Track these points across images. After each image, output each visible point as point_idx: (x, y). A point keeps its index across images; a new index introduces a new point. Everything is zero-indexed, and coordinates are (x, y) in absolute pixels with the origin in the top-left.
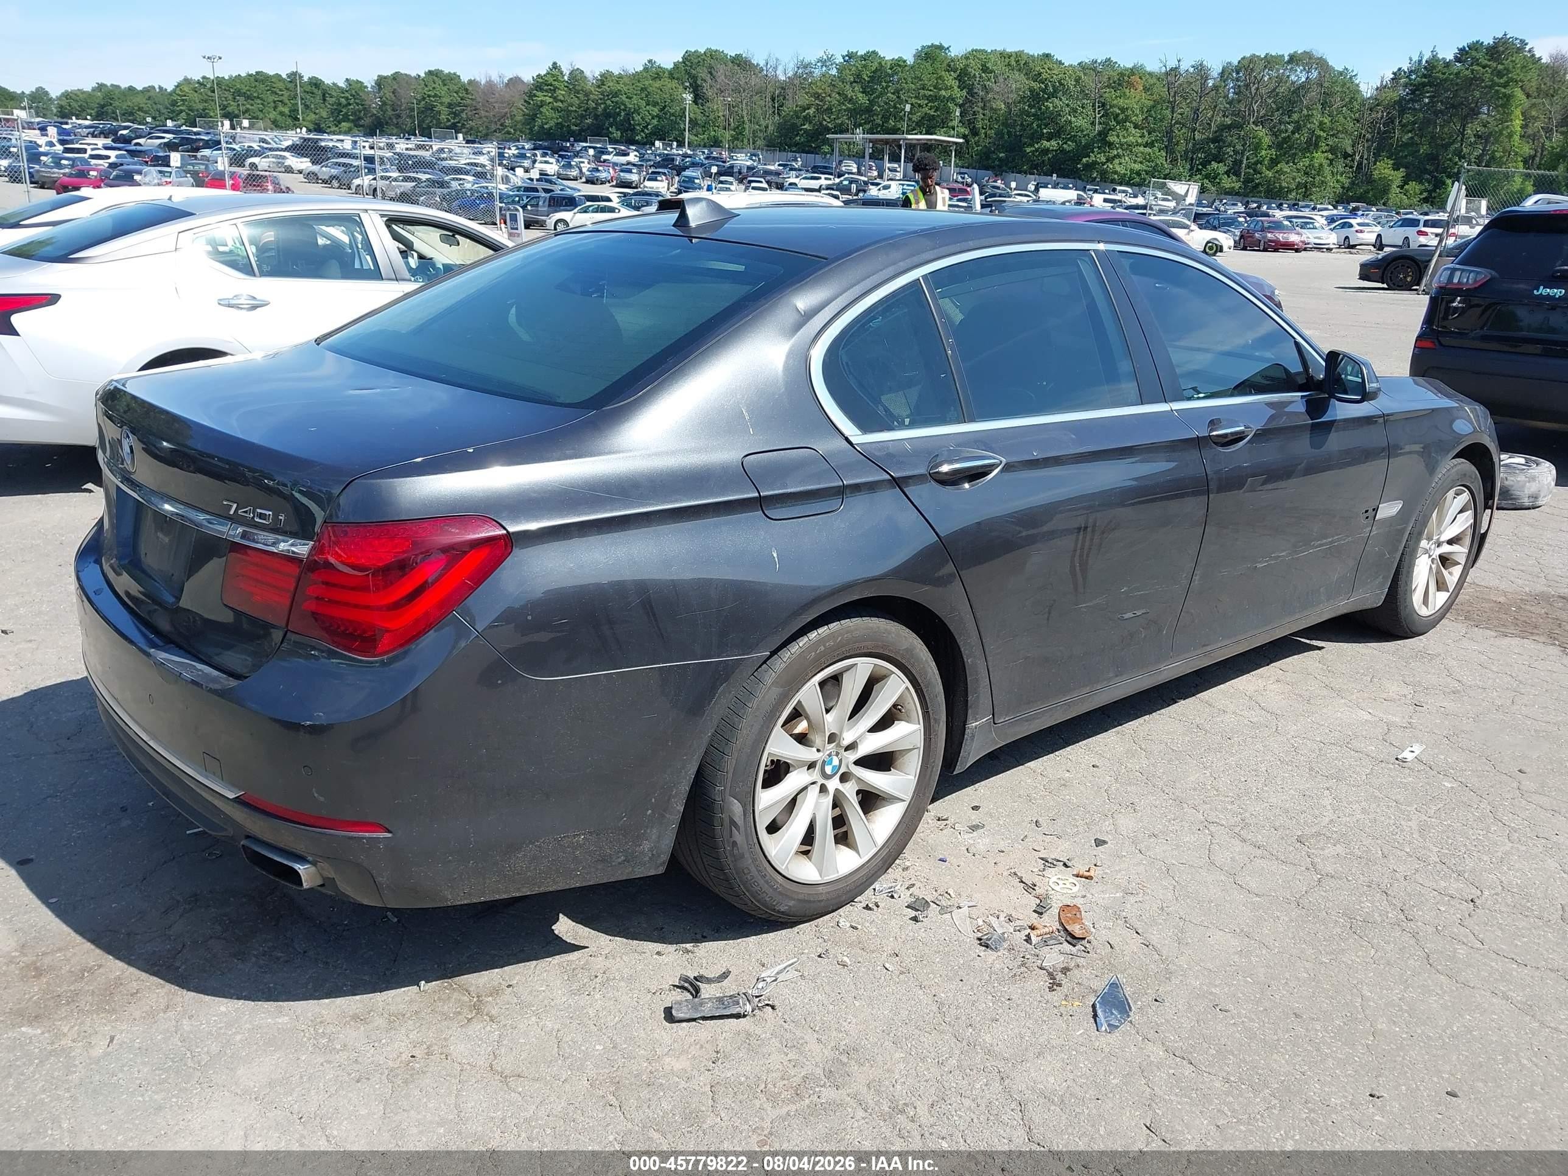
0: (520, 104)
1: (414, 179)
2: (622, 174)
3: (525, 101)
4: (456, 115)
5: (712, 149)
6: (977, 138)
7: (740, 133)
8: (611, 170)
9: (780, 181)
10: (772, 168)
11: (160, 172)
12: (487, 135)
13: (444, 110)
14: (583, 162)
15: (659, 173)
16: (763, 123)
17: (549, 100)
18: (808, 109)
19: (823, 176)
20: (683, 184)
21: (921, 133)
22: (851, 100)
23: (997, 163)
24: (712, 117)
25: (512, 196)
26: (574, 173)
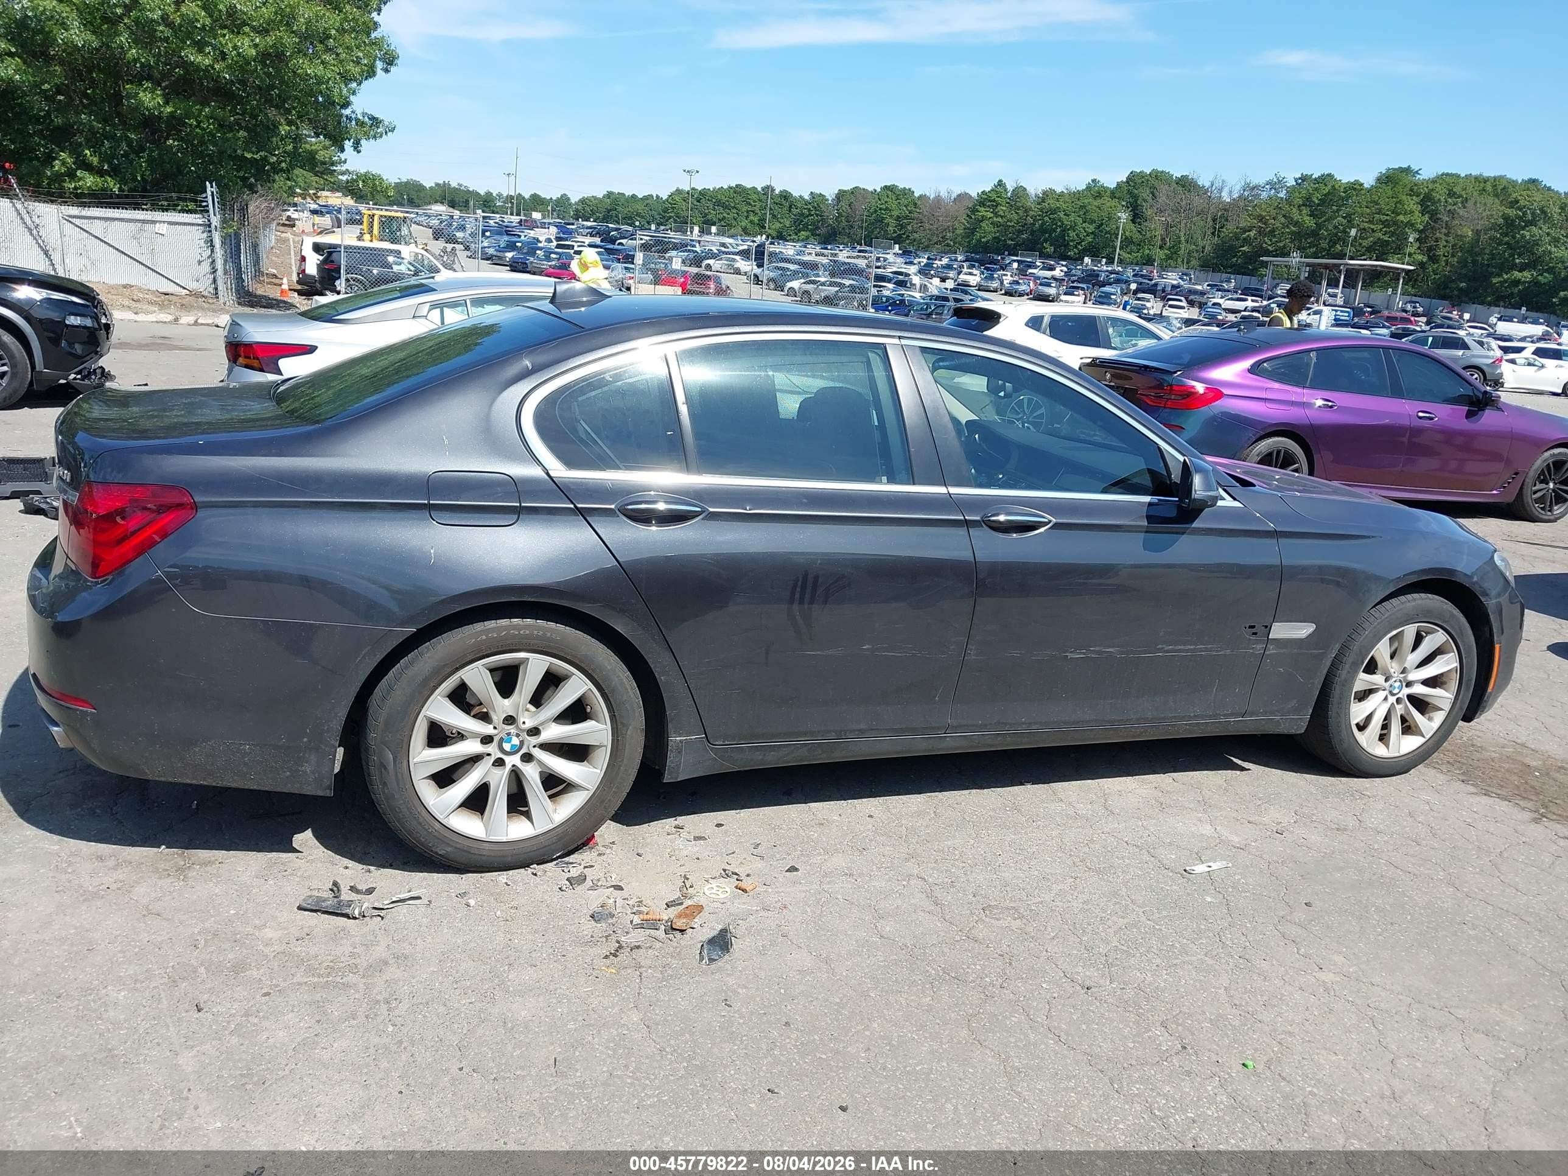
0: (963, 218)
1: (840, 285)
2: (1040, 287)
3: (968, 216)
4: (902, 227)
5: (1144, 267)
6: (1436, 266)
7: (1175, 253)
8: (1032, 284)
9: (1203, 300)
10: (1199, 288)
11: (626, 268)
12: (928, 246)
13: (892, 222)
14: (1006, 275)
15: (1077, 288)
16: (1201, 243)
17: (990, 215)
18: (1249, 231)
19: (1250, 298)
20: (1098, 299)
21: (1371, 259)
22: (1296, 224)
23: (1456, 293)
24: (1148, 235)
25: (921, 304)
26: (995, 284)
